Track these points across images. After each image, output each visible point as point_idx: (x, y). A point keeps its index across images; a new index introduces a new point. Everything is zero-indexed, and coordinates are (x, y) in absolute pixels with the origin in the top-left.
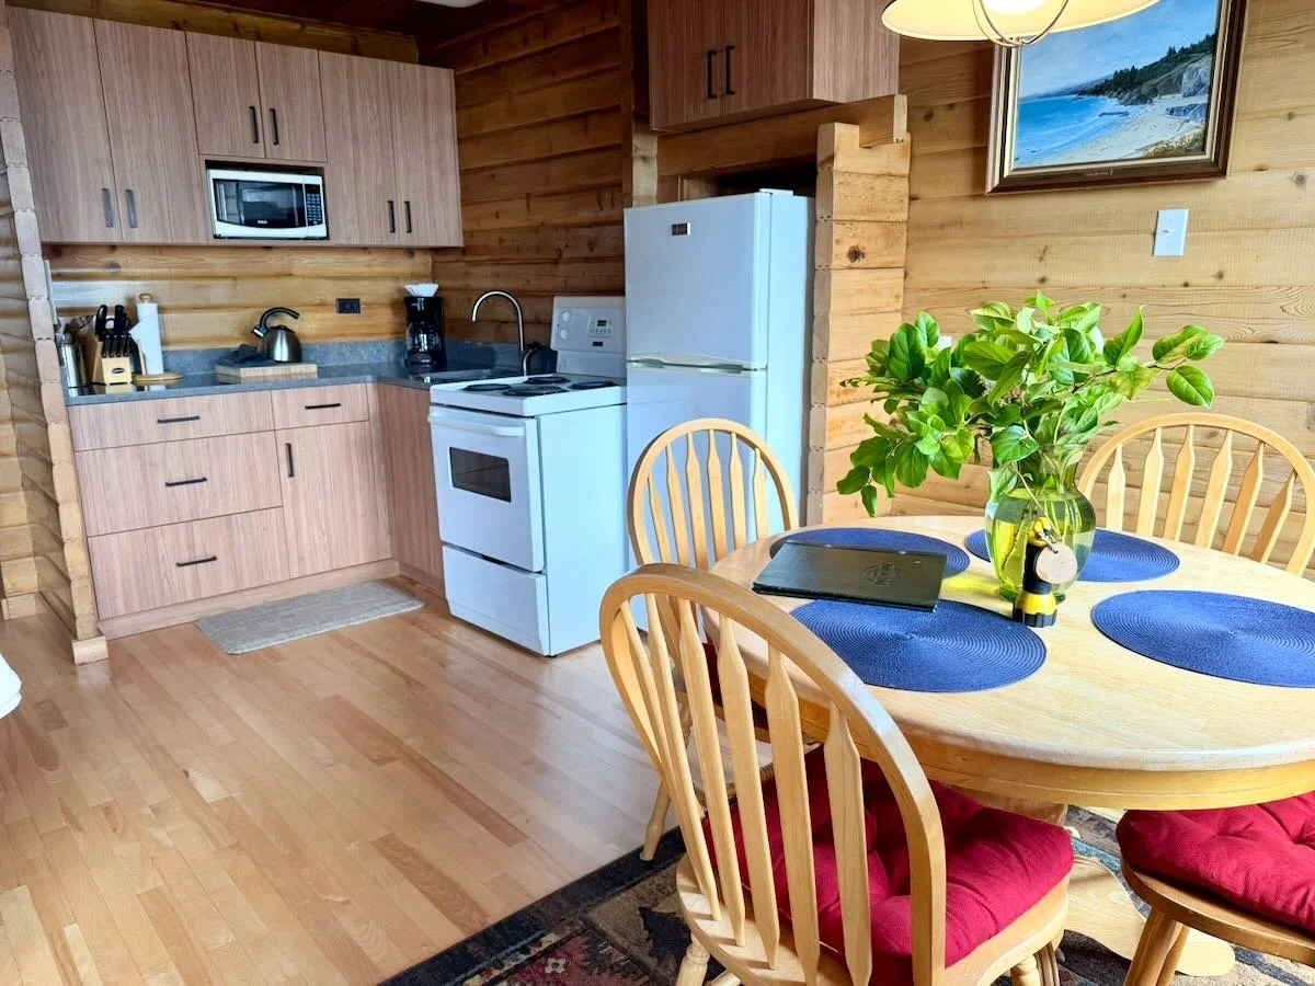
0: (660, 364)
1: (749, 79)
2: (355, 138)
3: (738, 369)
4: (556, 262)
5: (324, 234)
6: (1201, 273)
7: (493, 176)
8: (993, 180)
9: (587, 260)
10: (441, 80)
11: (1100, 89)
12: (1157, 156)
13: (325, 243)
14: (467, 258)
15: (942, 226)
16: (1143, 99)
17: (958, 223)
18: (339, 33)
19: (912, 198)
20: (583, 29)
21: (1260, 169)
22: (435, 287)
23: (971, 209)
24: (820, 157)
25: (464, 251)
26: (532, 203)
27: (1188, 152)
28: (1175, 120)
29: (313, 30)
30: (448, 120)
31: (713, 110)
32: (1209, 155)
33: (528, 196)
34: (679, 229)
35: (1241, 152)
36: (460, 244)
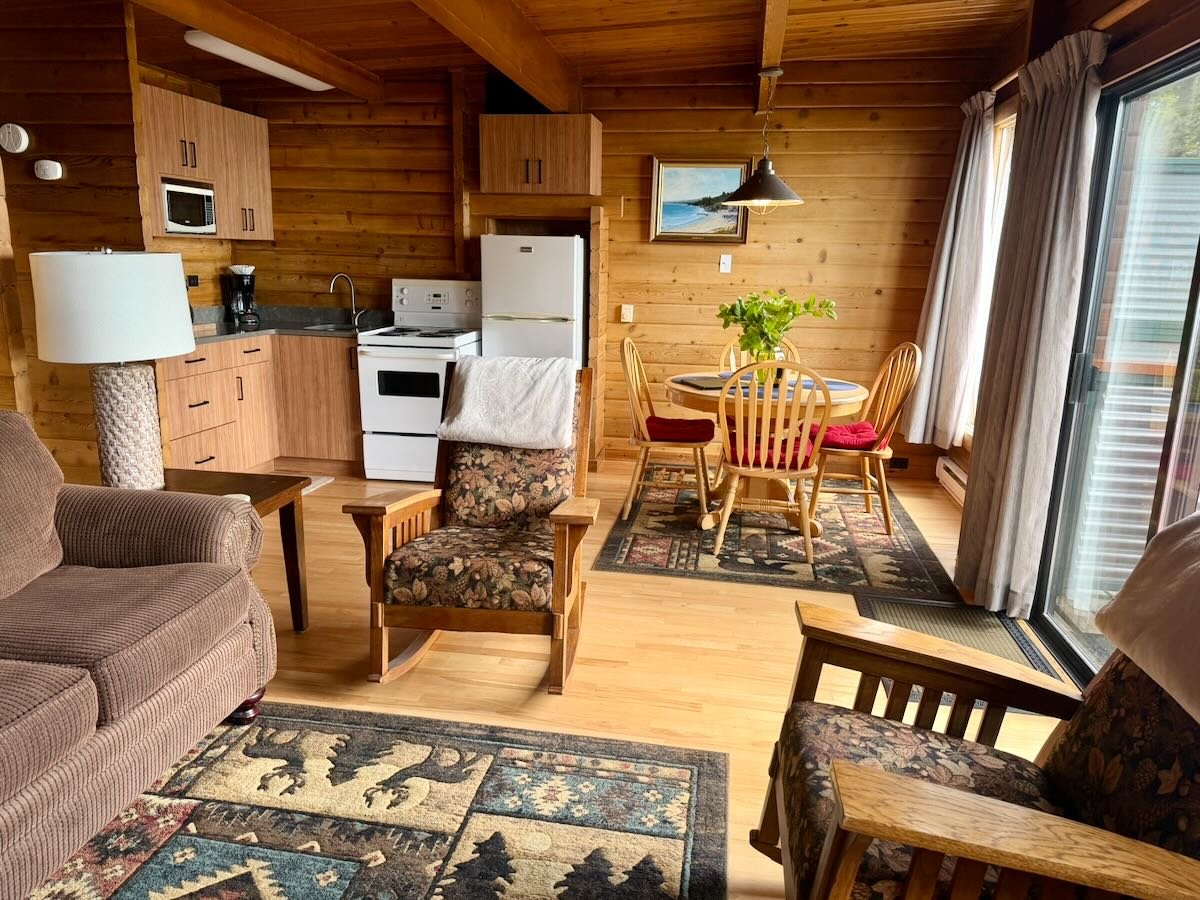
0: (509, 319)
1: (551, 178)
2: (227, 164)
3: (565, 320)
4: (377, 256)
5: (214, 231)
6: (737, 279)
7: (312, 196)
8: (652, 237)
9: (408, 257)
10: (258, 126)
11: (697, 203)
12: (719, 233)
13: (214, 237)
14: (277, 249)
15: (626, 254)
16: (714, 210)
17: (634, 253)
18: (183, 82)
19: (611, 240)
20: (406, 121)
21: (756, 242)
22: (253, 268)
23: (640, 248)
24: (592, 221)
25: (273, 243)
26: (353, 218)
27: (731, 233)
28: (726, 220)
29: (172, 79)
30: (265, 153)
31: (528, 188)
32: (738, 235)
33: (349, 214)
34: (527, 249)
35: (750, 235)
36: (271, 238)
